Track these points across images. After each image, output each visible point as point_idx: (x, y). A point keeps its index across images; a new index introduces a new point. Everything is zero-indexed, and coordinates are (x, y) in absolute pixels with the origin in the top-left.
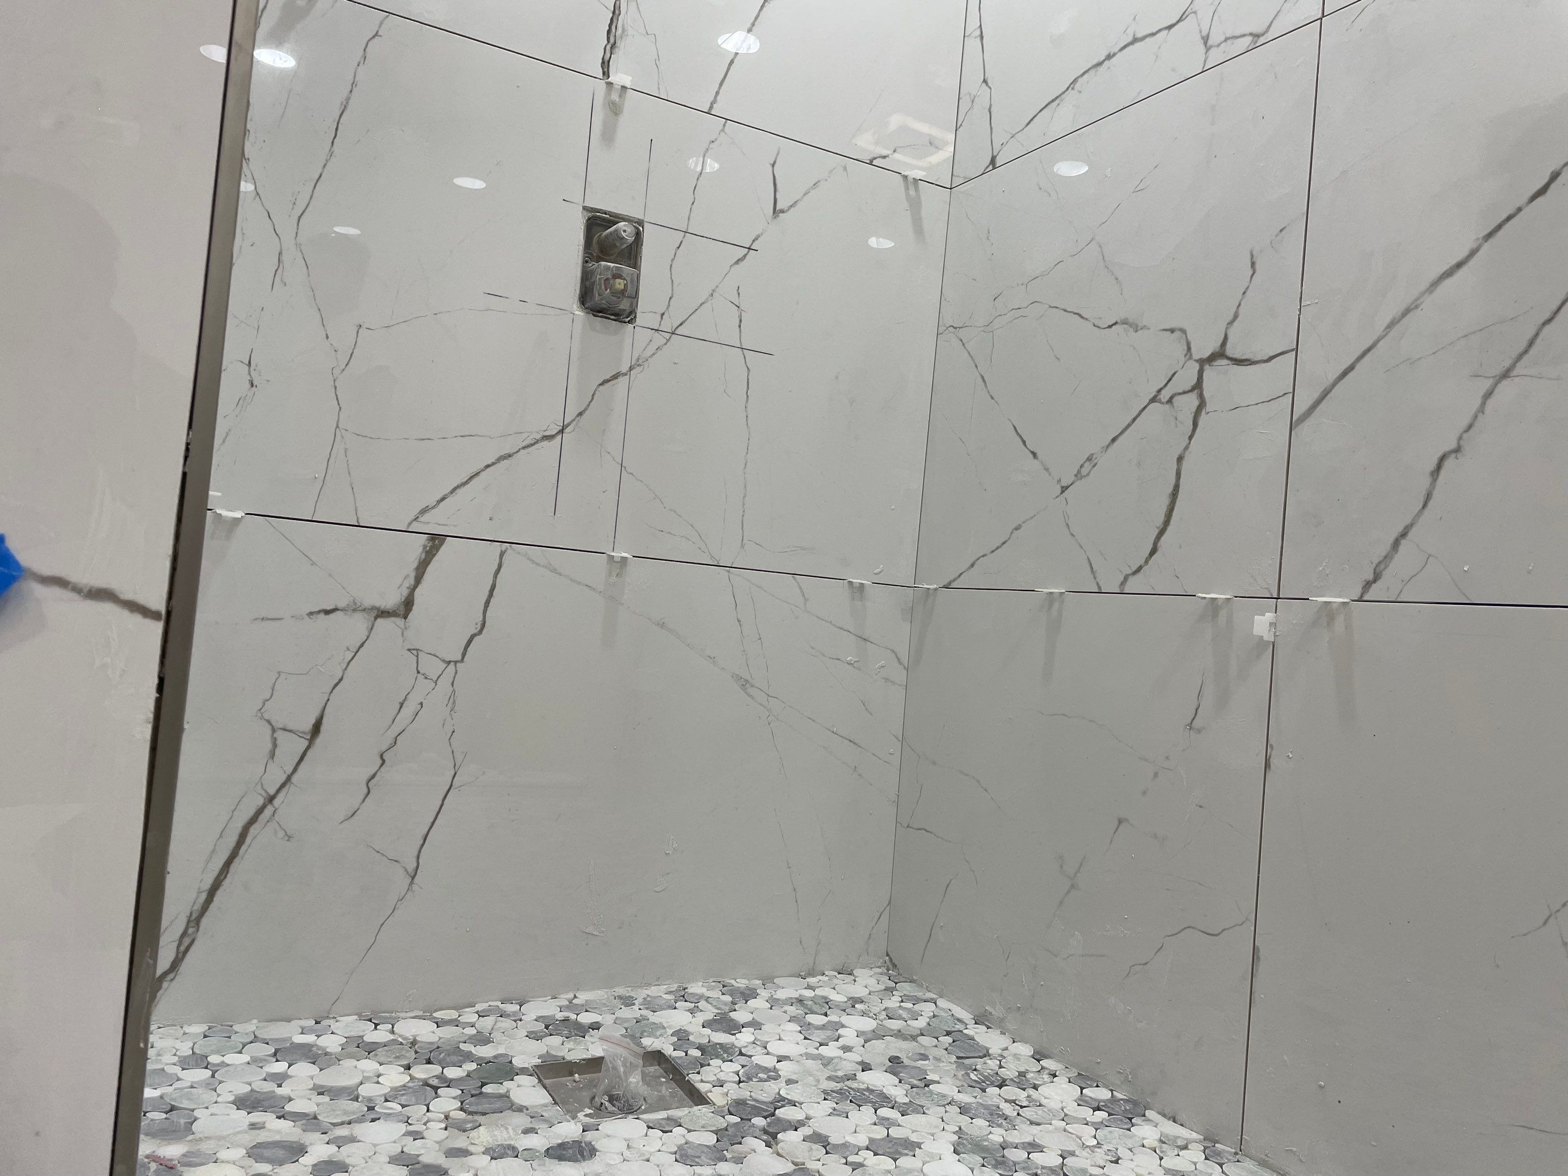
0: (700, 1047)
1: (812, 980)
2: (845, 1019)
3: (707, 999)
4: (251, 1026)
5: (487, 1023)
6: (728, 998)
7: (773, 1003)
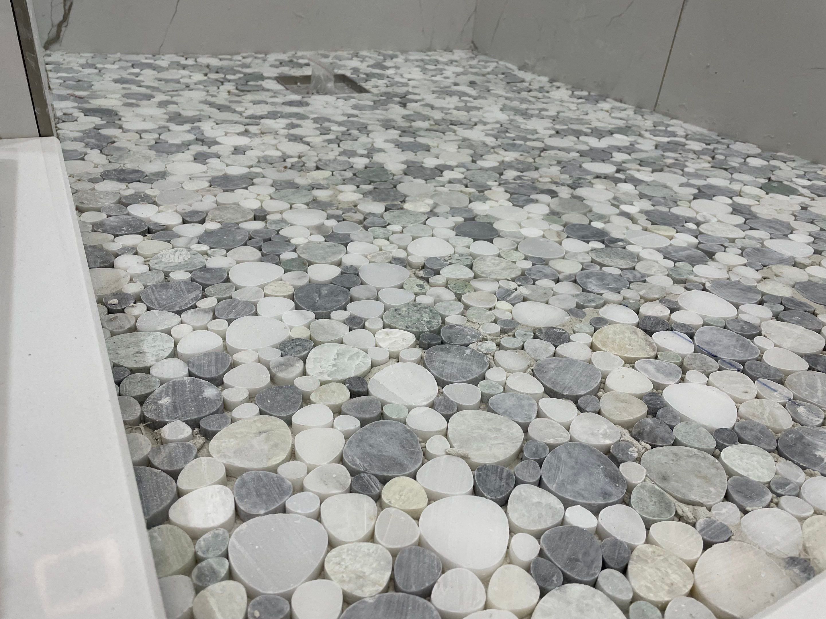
0: (365, 74)
1: (429, 53)
2: (446, 67)
3: (370, 57)
4: (118, 55)
5: (248, 61)
6: (382, 58)
7: (406, 60)
